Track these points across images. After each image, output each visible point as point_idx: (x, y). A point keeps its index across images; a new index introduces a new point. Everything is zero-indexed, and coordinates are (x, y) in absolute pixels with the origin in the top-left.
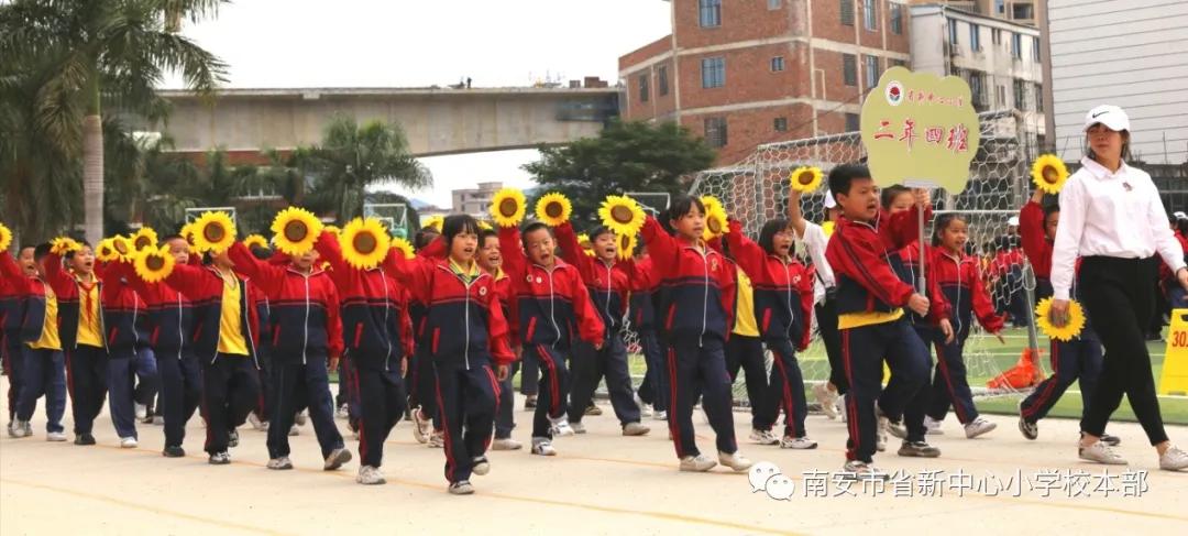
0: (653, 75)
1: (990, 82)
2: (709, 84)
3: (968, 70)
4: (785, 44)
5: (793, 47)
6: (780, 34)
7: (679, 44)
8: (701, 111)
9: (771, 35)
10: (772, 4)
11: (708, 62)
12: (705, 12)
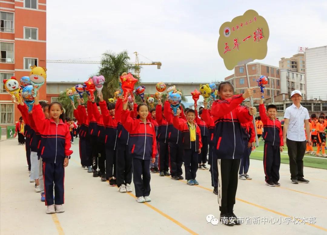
0: (231, 81)
1: (296, 84)
2: (241, 83)
3: (291, 82)
4: (256, 76)
5: (257, 77)
6: (255, 74)
7: (236, 76)
8: (239, 88)
9: (253, 74)
10: (253, 68)
11: (241, 79)
12: (241, 70)
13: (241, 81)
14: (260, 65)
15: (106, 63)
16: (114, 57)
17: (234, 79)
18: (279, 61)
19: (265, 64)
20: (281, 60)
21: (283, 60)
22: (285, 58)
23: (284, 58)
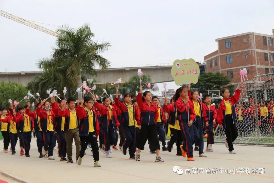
0: (213, 60)
2: (228, 62)
4: (248, 51)
5: (250, 52)
6: (247, 48)
7: (220, 52)
8: (226, 69)
9: (245, 49)
10: (245, 41)
11: (228, 57)
12: (227, 44)
13: (228, 59)
14: (253, 35)
15: (64, 42)
16: (73, 34)
17: (218, 57)
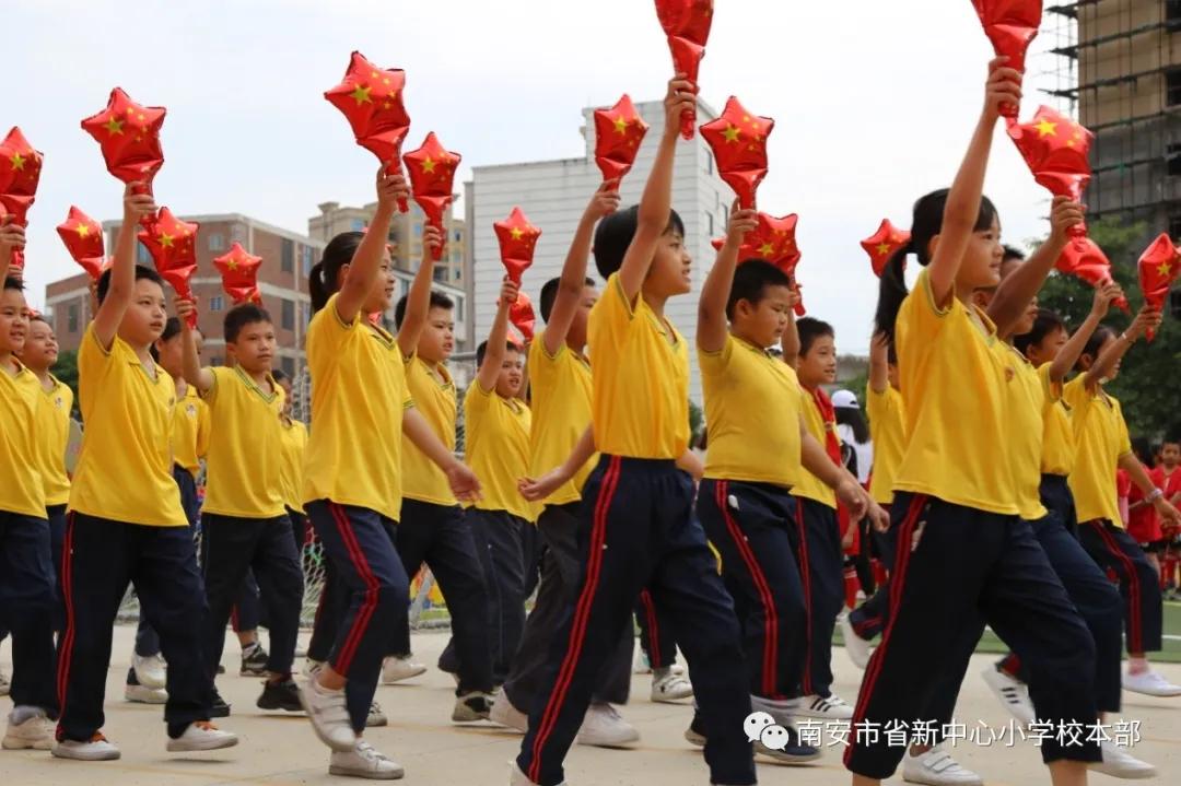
10: (214, 244)
18: (311, 220)
19: (273, 227)
20: (319, 213)
21: (329, 214)
22: (341, 206)
23: (335, 205)
